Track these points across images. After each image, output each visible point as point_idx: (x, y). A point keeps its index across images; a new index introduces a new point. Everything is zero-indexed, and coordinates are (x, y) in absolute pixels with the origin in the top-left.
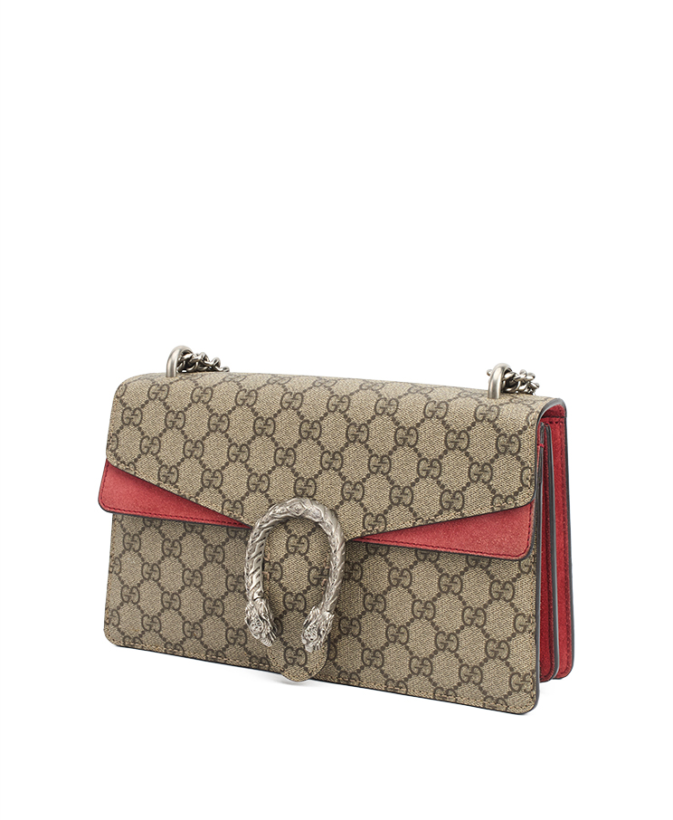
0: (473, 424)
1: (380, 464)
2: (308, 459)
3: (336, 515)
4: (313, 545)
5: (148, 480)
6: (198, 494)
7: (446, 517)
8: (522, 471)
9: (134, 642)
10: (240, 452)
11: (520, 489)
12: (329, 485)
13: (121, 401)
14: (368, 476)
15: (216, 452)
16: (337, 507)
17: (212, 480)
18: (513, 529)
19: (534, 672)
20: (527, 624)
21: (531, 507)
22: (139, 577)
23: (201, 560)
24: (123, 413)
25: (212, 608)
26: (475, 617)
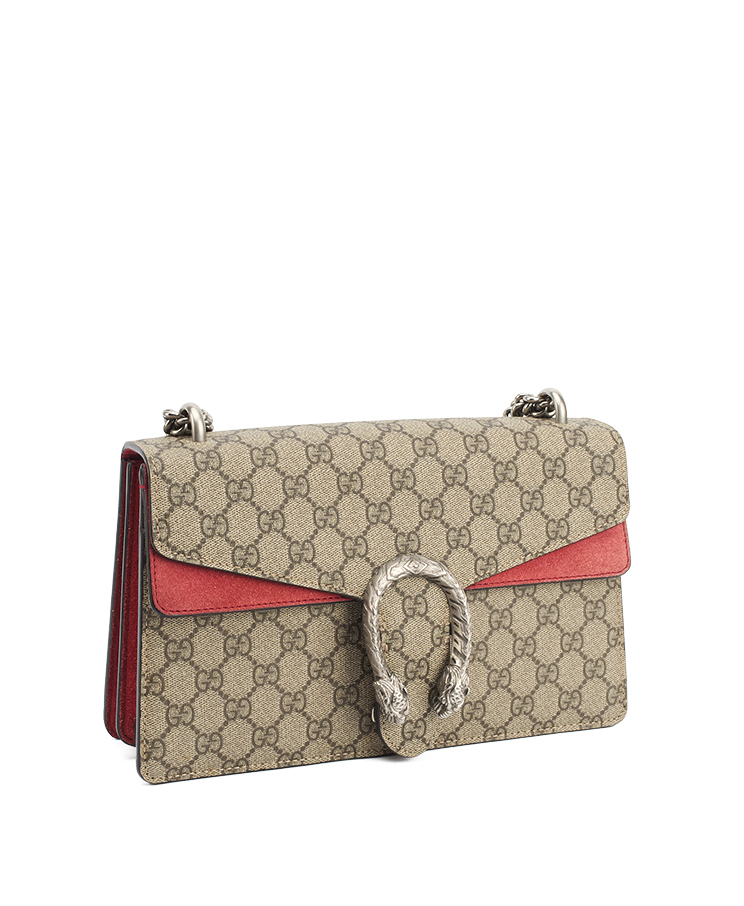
0: (567, 450)
1: (483, 504)
2: (405, 512)
3: (446, 565)
4: (431, 603)
5: (220, 568)
6: (287, 573)
7: (553, 547)
8: (618, 489)
9: (180, 772)
11: (618, 507)
12: (433, 536)
14: (472, 519)
15: (300, 521)
16: (446, 558)
17: (301, 553)
18: (612, 546)
19: (625, 681)
20: (616, 637)
21: (624, 523)
22: (191, 691)
23: (277, 650)
24: (169, 492)
25: (292, 704)
26: (572, 641)
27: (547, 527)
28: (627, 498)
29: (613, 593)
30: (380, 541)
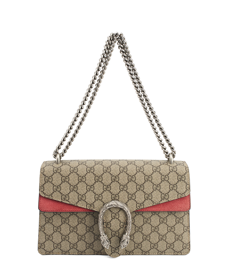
0: (170, 173)
1: (140, 187)
2: (115, 188)
3: (127, 205)
4: (120, 215)
5: (58, 200)
6: (77, 203)
7: (163, 201)
8: (186, 186)
9: (50, 252)
10: (90, 188)
11: (186, 191)
12: (123, 196)
13: (44, 174)
14: (136, 191)
15: (82, 189)
16: (127, 202)
17: (81, 198)
18: (184, 202)
19: (189, 242)
20: (187, 229)
21: (189, 195)
22: (52, 232)
23: (76, 223)
24: (45, 178)
25: (81, 238)
26: (171, 229)
27: (161, 196)
28: (189, 188)
29: (186, 216)
30: (106, 196)
